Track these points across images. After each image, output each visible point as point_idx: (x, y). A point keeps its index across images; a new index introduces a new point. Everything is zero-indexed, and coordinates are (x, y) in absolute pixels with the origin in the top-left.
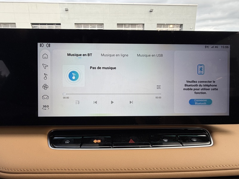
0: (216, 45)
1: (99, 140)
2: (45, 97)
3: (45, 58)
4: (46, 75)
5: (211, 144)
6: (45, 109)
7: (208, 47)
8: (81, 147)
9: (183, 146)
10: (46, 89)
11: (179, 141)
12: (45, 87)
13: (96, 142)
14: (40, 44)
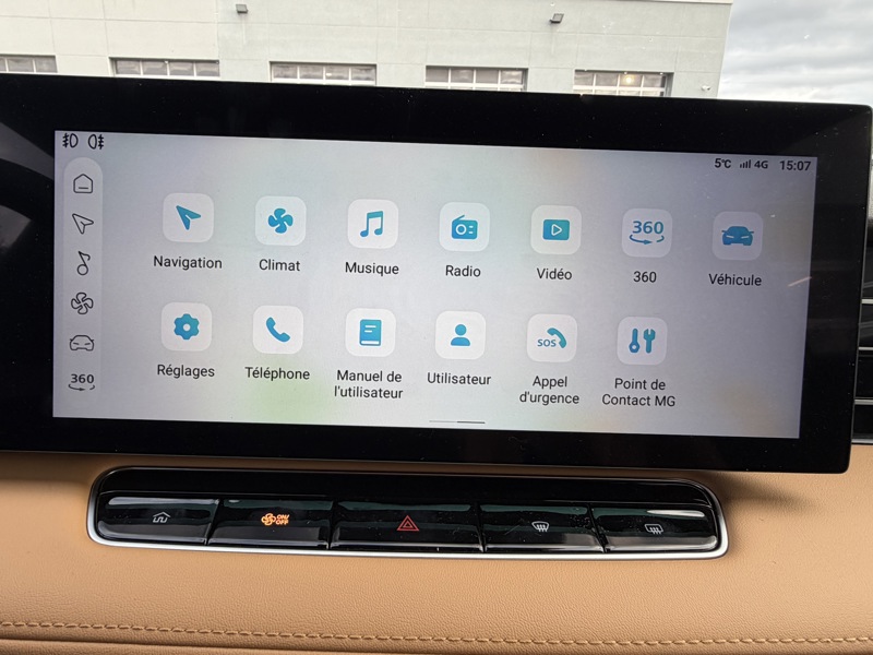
0: (761, 158)
1: (282, 517)
2: (82, 342)
3: (84, 191)
4: (86, 258)
5: (718, 546)
6: (81, 389)
7: (728, 164)
8: (211, 540)
9: (609, 552)
10: (84, 310)
11: (593, 530)
12: (82, 303)
13: (272, 521)
14: (66, 136)
